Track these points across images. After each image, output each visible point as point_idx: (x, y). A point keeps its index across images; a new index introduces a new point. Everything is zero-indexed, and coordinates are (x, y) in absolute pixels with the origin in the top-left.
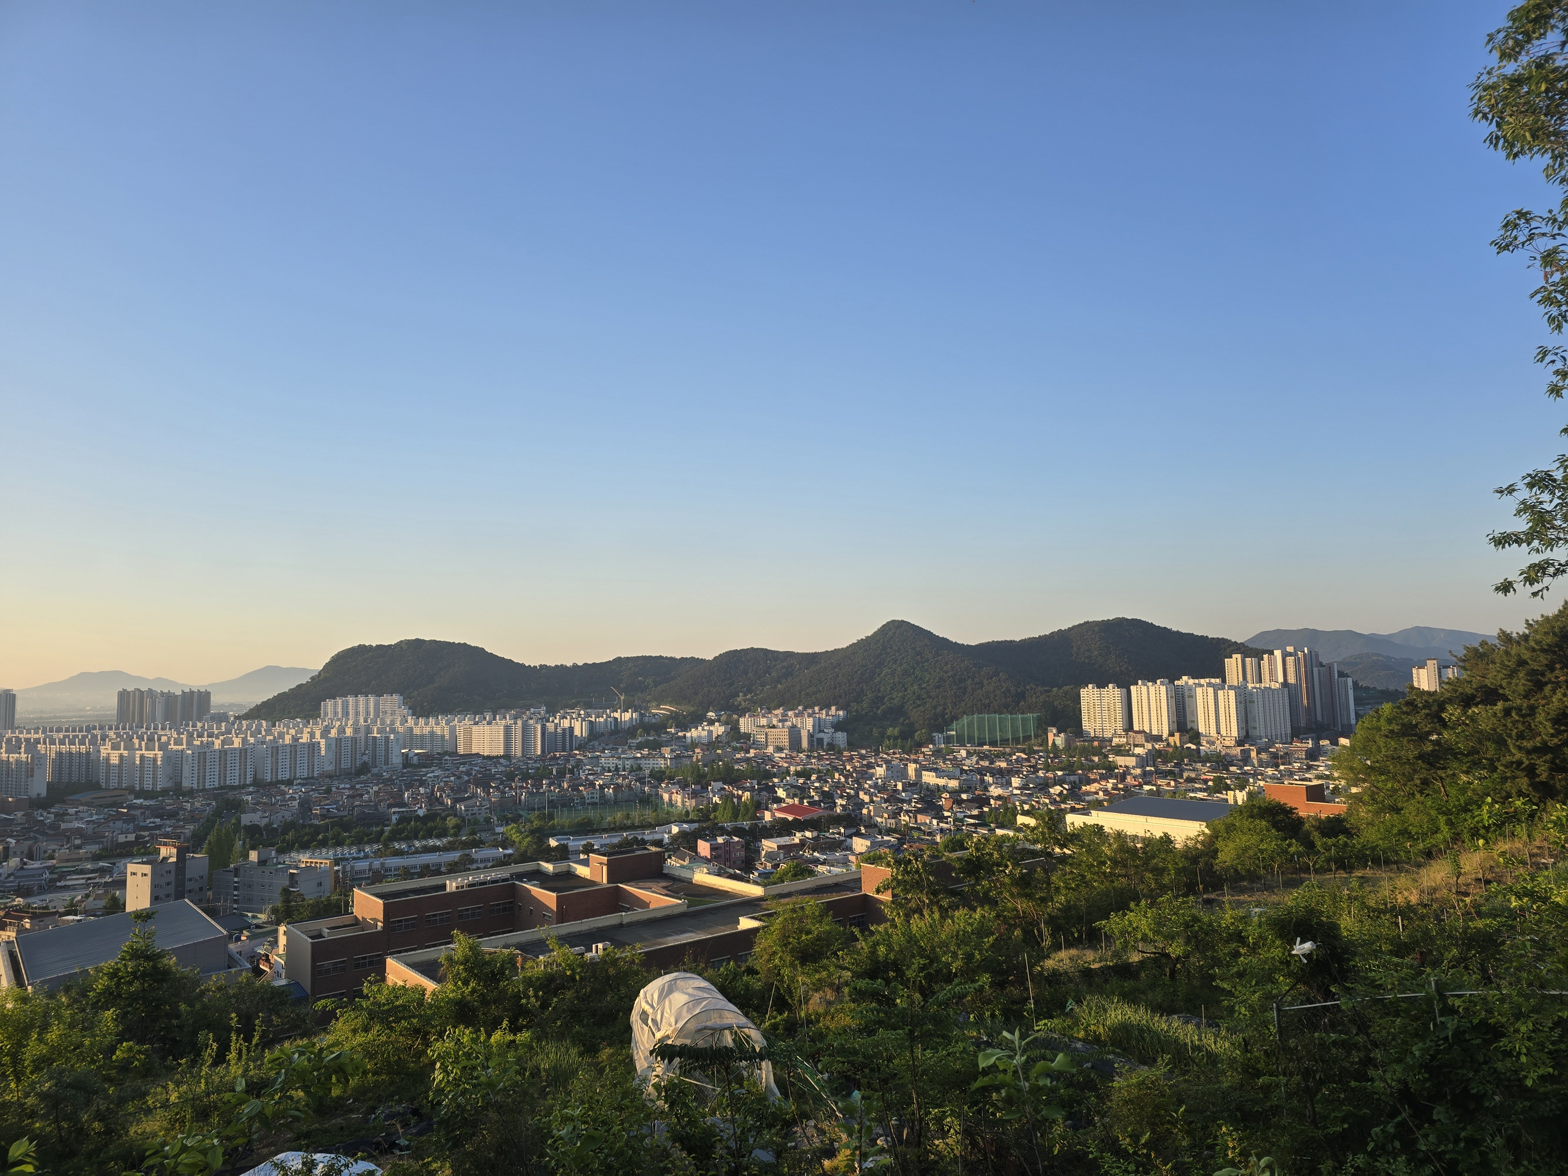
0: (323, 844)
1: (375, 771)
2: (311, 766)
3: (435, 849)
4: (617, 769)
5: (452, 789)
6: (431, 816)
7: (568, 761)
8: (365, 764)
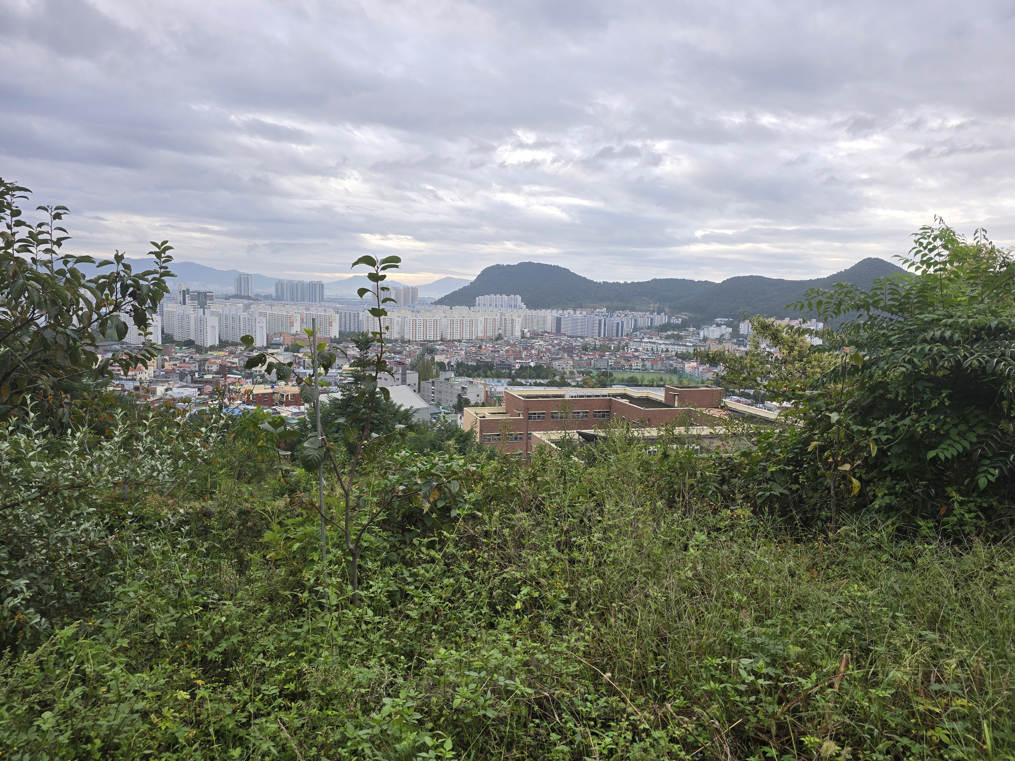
0: (479, 376)
1: (505, 339)
2: (471, 333)
3: (541, 385)
4: (652, 350)
5: (550, 352)
6: (538, 368)
7: (620, 343)
8: (500, 335)
